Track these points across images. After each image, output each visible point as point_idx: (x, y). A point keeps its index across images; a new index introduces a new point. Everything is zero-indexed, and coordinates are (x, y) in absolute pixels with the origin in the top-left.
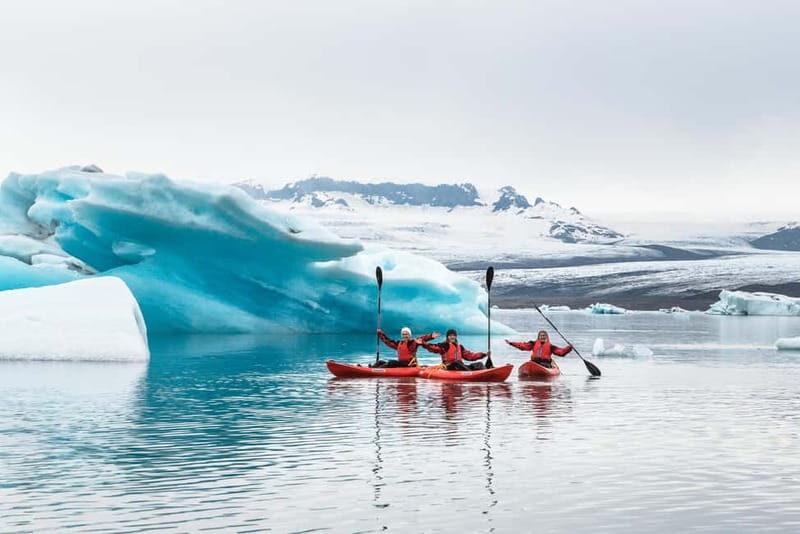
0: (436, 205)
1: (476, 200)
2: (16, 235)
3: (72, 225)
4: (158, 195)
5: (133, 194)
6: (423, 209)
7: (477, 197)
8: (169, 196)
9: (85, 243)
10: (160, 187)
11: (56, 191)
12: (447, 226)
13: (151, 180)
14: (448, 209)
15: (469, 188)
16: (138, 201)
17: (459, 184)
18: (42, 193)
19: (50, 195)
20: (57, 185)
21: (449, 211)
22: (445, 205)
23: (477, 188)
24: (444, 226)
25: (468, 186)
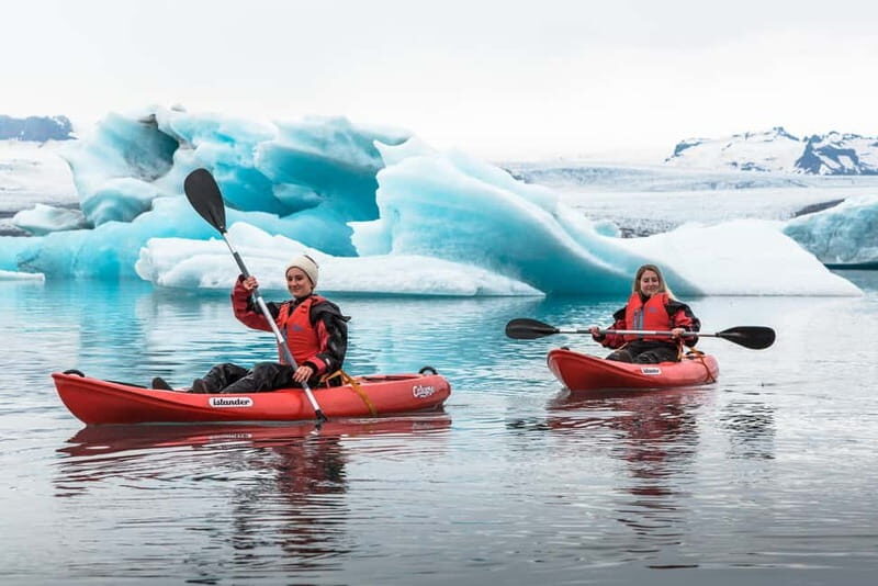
0: (25, 139)
1: (70, 134)
2: (124, 177)
3: (233, 167)
4: (340, 137)
5: (320, 136)
6: (11, 144)
7: (71, 131)
8: (350, 138)
9: (247, 186)
10: (343, 130)
11: (215, 133)
12: (39, 163)
13: (333, 122)
14: (39, 143)
15: (62, 120)
16: (323, 144)
17: (51, 117)
18: (200, 134)
19: (209, 136)
20: (218, 127)
21: (40, 146)
22: (34, 140)
23: (72, 121)
24: (35, 164)
25: (62, 118)
